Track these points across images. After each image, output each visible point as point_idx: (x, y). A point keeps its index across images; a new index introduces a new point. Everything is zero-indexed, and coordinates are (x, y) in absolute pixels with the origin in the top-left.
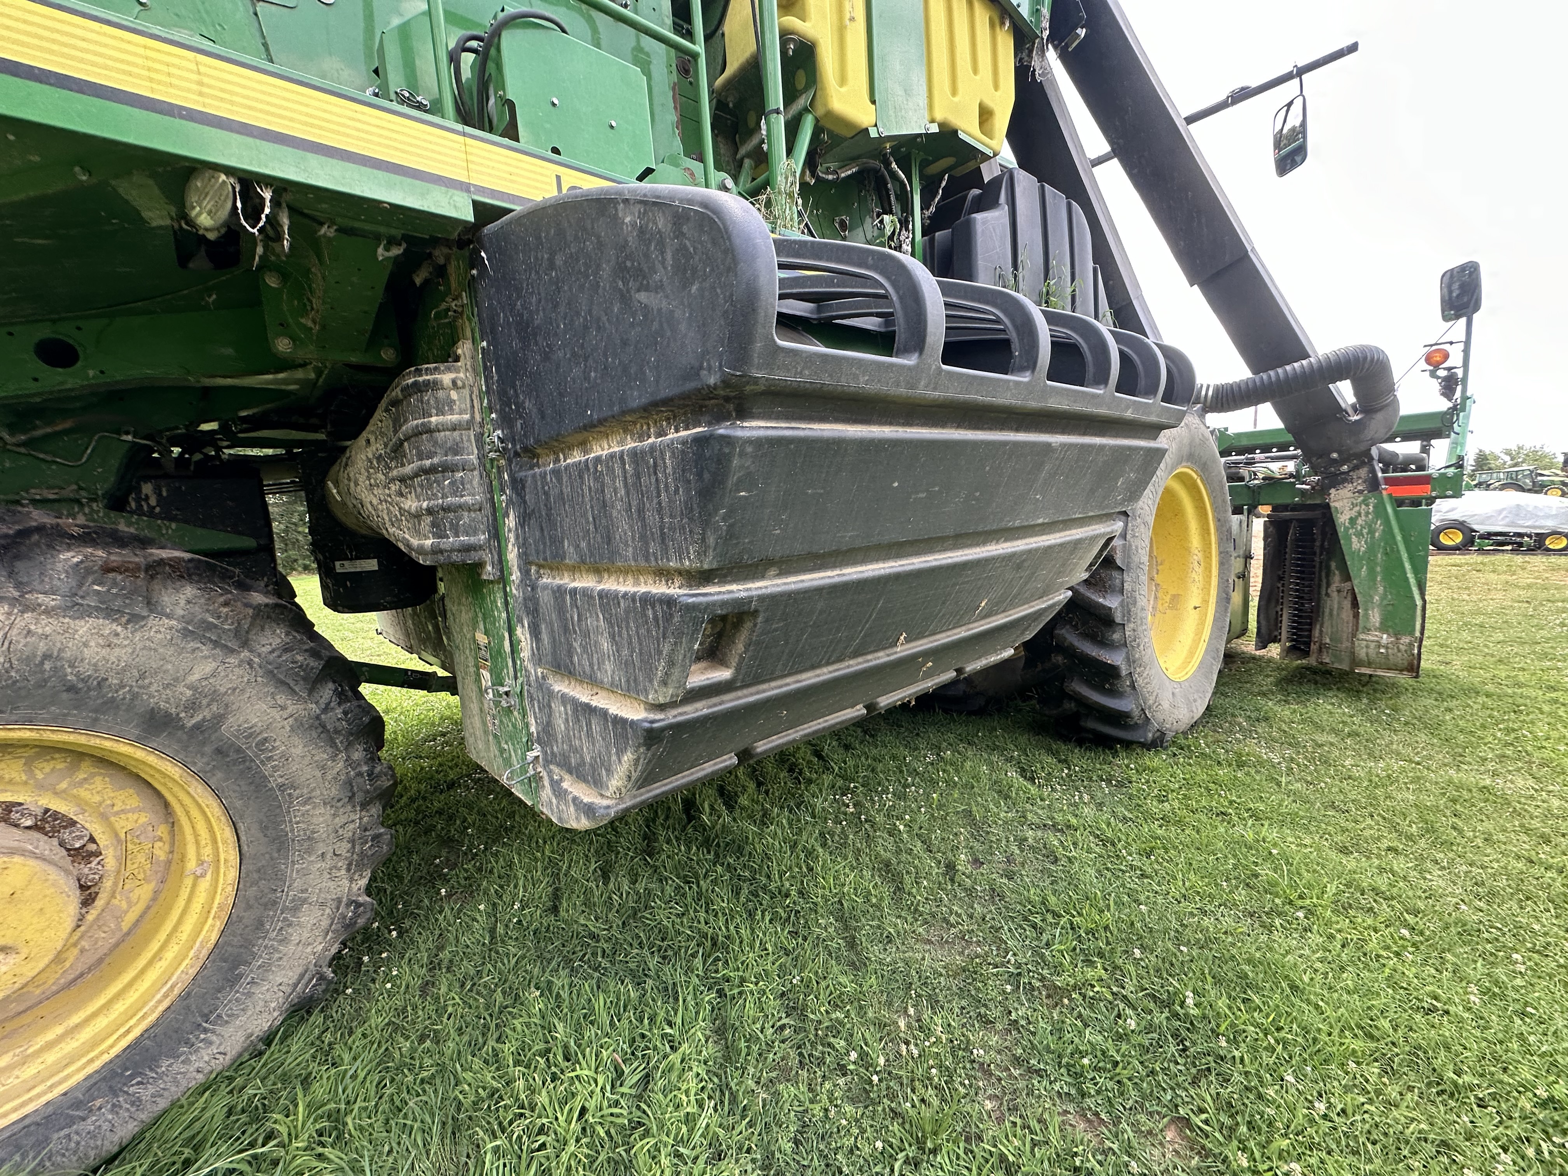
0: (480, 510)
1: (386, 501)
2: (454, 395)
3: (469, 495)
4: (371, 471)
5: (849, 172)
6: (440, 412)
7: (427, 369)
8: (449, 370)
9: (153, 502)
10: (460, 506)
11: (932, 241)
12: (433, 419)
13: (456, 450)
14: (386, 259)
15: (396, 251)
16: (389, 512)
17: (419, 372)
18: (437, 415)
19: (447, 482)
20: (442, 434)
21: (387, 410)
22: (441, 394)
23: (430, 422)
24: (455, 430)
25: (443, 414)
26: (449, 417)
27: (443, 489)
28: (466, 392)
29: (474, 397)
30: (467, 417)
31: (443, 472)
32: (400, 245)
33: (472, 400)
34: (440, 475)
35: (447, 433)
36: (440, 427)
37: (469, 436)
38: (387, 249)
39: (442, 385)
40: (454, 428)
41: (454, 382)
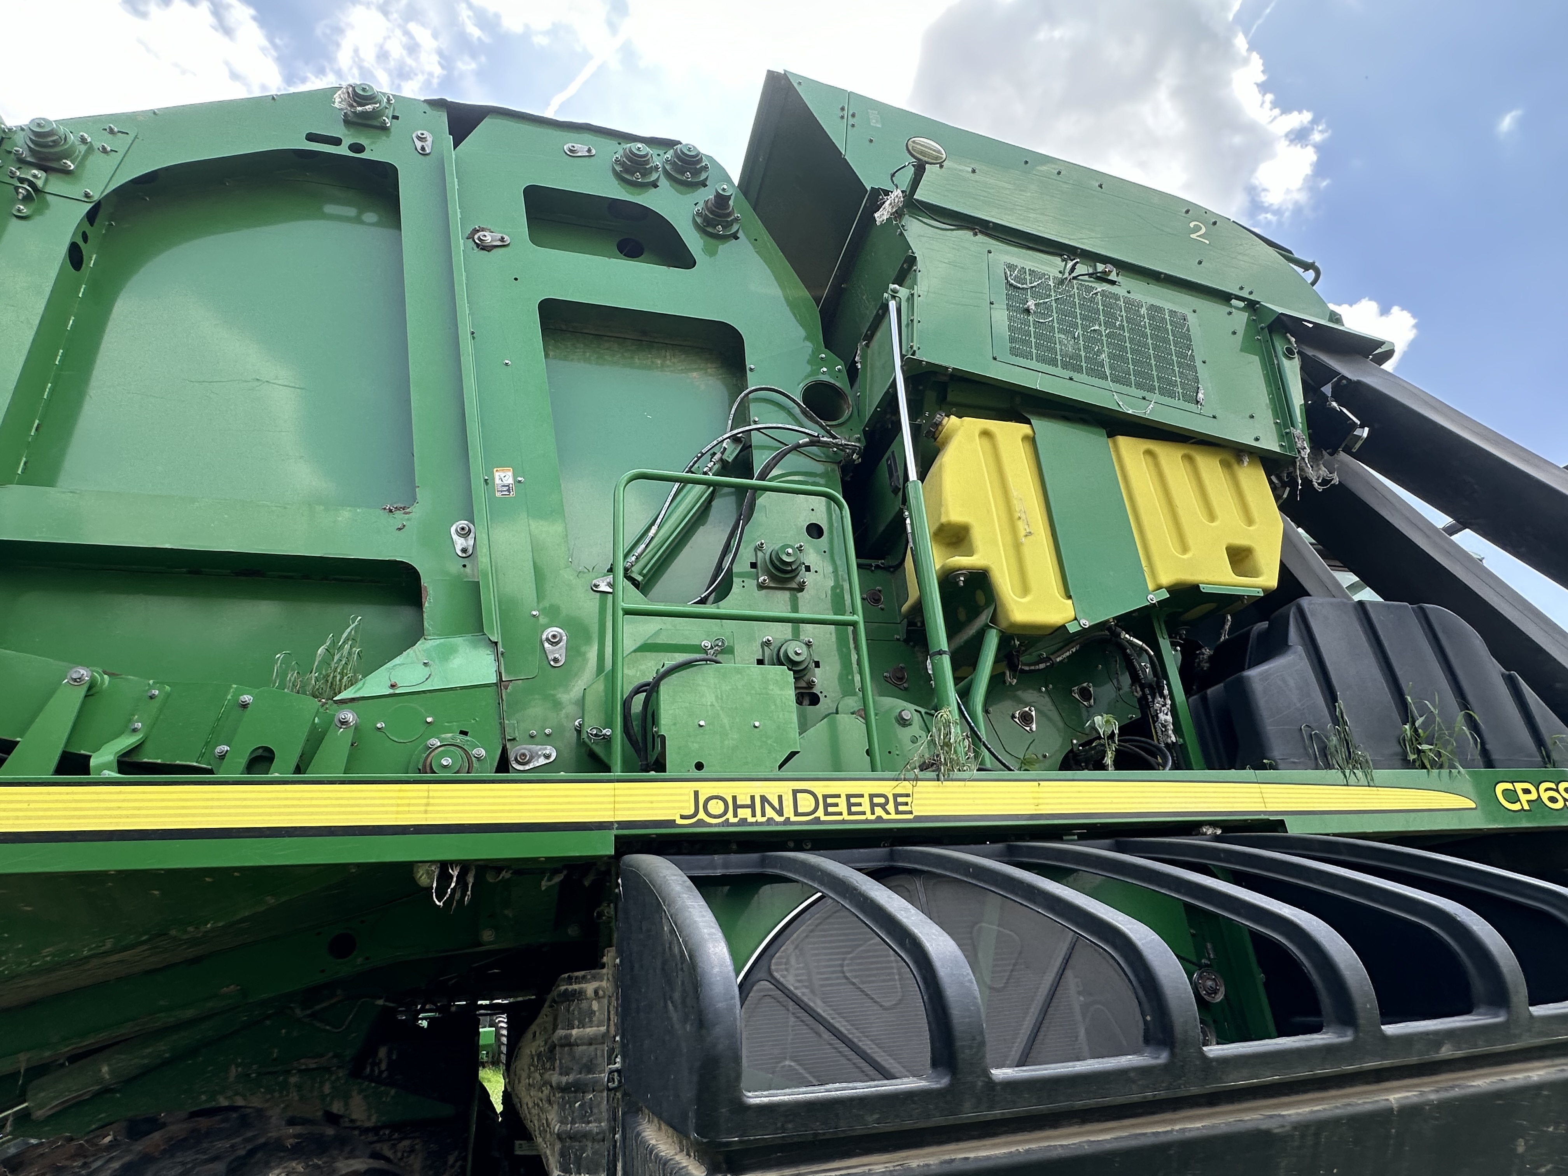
0: (603, 1140)
1: (538, 1105)
2: (595, 1006)
3: (595, 1121)
4: (532, 1068)
5: (1068, 654)
6: (582, 1025)
7: (577, 978)
8: (594, 978)
9: (383, 1066)
10: (585, 1135)
11: (1204, 699)
12: (574, 1032)
13: (589, 1067)
14: (549, 888)
15: (558, 879)
16: (539, 1120)
17: (570, 981)
18: (578, 1028)
19: (577, 1105)
20: (580, 1048)
21: (551, 1006)
22: (584, 1005)
23: (571, 1035)
24: (591, 1044)
25: (583, 1027)
26: (588, 1030)
27: (573, 1112)
28: (606, 1001)
29: (611, 1008)
30: (603, 1029)
31: (575, 1092)
32: (561, 873)
33: (609, 1012)
34: (572, 1095)
35: (585, 1047)
36: (579, 1042)
37: (603, 1051)
38: (549, 880)
39: (586, 995)
40: (591, 1041)
41: (596, 992)
